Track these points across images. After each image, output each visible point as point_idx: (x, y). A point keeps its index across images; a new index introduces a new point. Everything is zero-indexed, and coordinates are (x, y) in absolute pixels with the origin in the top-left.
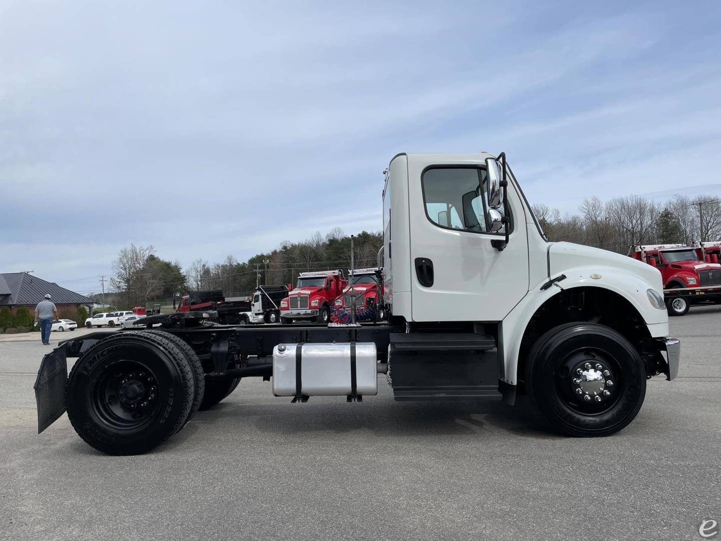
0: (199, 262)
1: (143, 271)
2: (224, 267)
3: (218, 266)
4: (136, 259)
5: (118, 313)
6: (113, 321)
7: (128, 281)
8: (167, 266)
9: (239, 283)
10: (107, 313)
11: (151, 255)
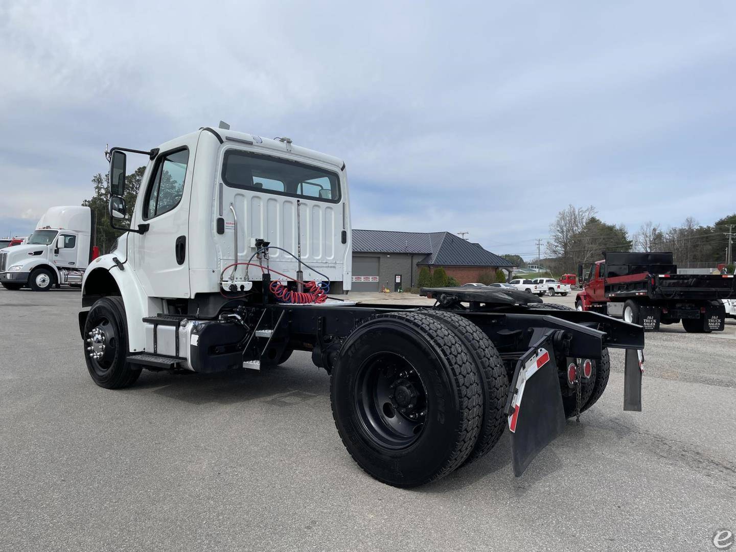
0: (649, 225)
1: (581, 234)
2: (682, 231)
3: (675, 230)
4: (575, 222)
5: (537, 280)
6: (530, 289)
7: (565, 246)
8: (611, 229)
9: (701, 251)
10: (525, 280)
11: (592, 218)
